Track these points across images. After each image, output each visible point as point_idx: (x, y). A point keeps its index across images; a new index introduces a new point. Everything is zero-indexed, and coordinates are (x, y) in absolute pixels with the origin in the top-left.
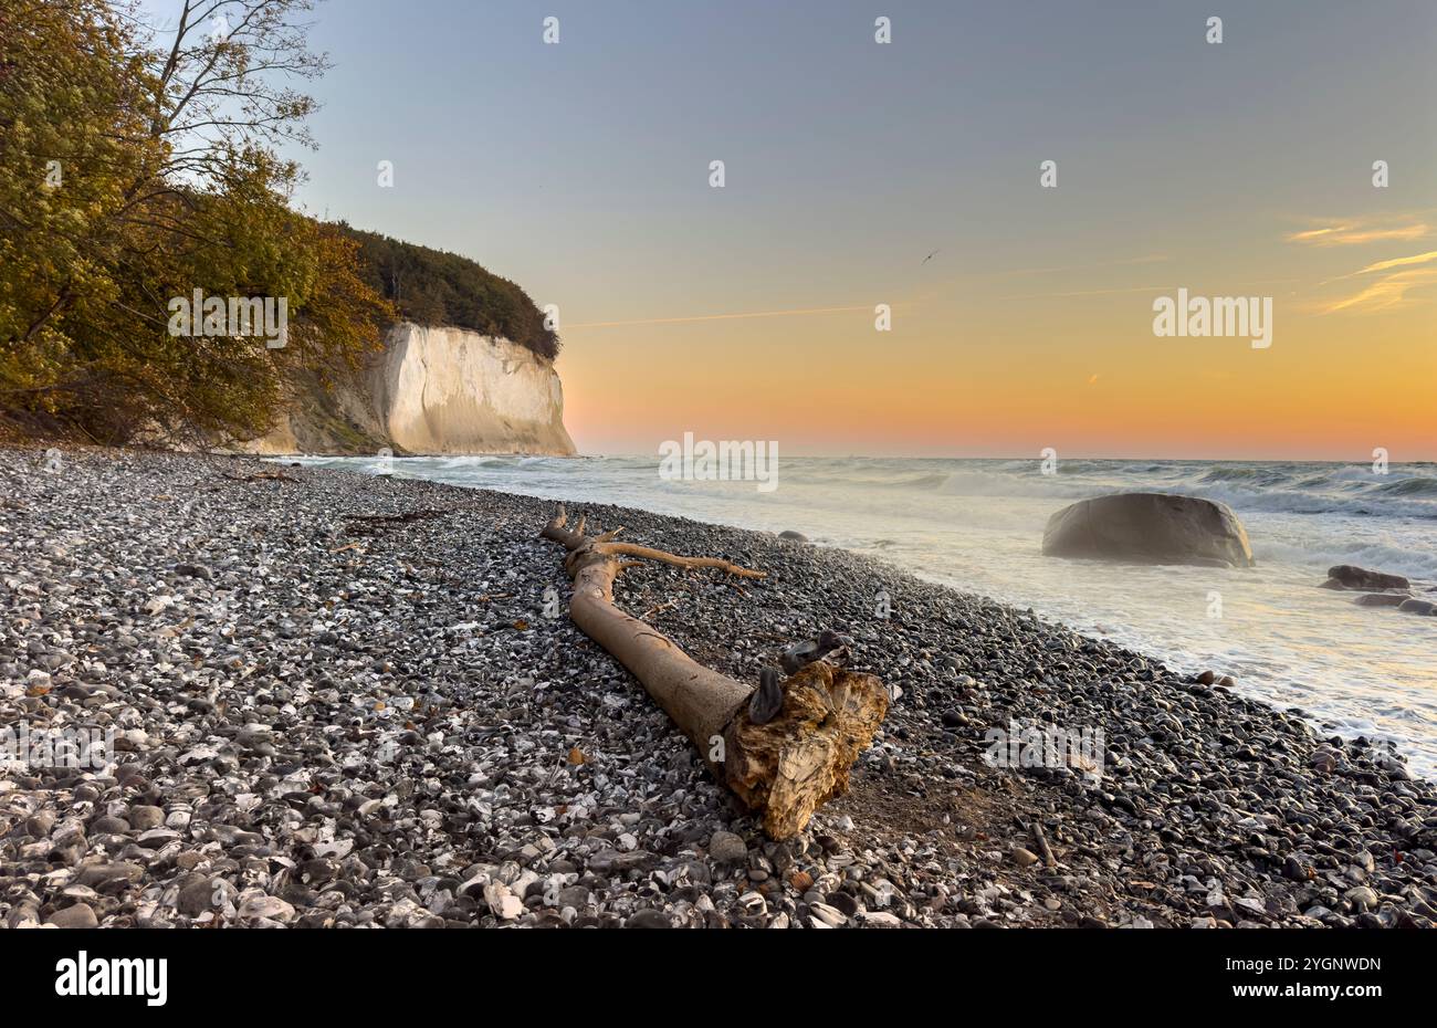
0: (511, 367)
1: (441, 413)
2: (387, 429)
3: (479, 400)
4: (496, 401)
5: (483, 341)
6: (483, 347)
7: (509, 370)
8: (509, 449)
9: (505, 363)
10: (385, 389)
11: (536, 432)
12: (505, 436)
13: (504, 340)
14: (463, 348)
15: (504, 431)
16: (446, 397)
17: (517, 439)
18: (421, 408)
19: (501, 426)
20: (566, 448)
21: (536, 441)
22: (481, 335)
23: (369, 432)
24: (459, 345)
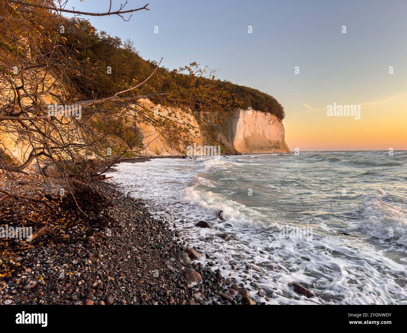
0: (271, 122)
1: (250, 139)
2: (233, 145)
3: (261, 134)
4: (266, 134)
5: (263, 114)
6: (262, 116)
7: (270, 123)
8: (272, 151)
9: (269, 121)
10: (232, 131)
11: (279, 144)
12: (270, 146)
13: (269, 113)
14: (256, 117)
15: (270, 145)
16: (251, 134)
17: (273, 147)
18: (243, 138)
19: (268, 143)
20: (287, 150)
21: (280, 148)
22: (262, 112)
23: (227, 147)
24: (255, 115)
